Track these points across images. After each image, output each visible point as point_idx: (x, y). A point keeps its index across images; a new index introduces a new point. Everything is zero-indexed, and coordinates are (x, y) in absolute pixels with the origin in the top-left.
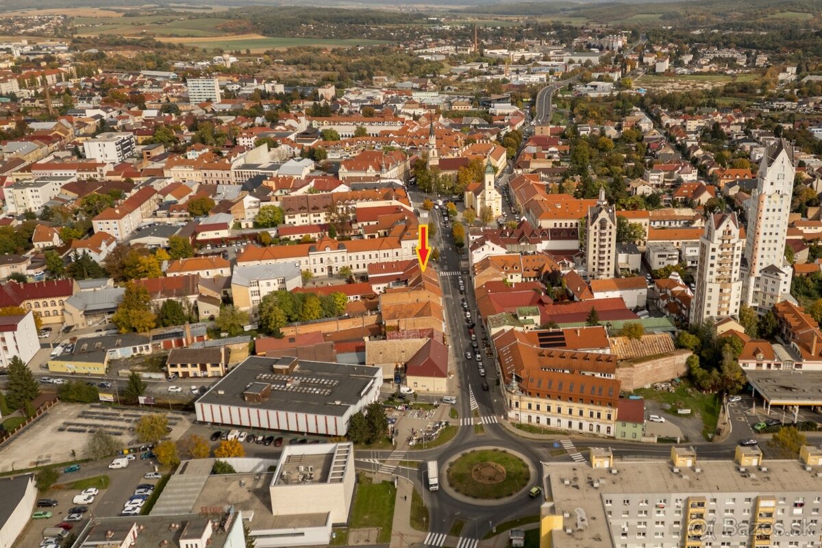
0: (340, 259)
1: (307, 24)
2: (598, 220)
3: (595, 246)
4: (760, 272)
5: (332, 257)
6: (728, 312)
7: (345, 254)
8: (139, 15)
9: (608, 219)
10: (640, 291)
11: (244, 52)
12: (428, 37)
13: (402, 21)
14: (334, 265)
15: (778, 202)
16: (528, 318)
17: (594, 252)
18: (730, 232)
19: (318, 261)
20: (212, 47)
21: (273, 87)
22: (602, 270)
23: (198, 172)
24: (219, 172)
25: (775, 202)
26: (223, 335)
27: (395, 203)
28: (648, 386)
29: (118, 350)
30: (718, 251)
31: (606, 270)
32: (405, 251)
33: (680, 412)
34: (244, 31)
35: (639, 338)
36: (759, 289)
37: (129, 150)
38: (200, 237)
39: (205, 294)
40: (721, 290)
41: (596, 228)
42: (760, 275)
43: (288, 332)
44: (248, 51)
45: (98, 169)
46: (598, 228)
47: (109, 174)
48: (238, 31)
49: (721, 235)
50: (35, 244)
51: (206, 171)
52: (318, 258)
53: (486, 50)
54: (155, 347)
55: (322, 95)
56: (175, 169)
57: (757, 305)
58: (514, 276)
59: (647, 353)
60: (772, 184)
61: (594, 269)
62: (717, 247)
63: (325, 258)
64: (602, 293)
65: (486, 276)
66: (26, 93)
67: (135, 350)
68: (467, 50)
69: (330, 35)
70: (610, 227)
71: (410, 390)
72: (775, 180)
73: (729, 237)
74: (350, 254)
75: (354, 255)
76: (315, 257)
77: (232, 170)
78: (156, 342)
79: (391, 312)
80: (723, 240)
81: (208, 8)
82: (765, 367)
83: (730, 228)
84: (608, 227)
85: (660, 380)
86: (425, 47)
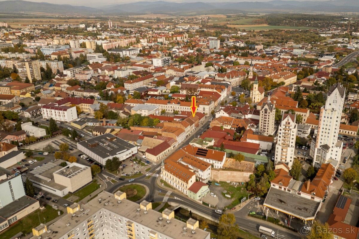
0: (177, 108)
1: (286, 20)
2: (264, 109)
3: (262, 120)
4: (320, 146)
5: (175, 106)
6: (286, 160)
7: (179, 106)
8: (232, 17)
9: (268, 109)
10: (268, 143)
11: (252, 31)
12: (334, 26)
13: (328, 19)
14: (175, 110)
15: (330, 114)
16: (207, 142)
17: (262, 122)
18: (289, 123)
19: (170, 107)
20: (242, 29)
21: (240, 44)
22: (265, 131)
23: (175, 72)
24: (181, 73)
25: (329, 113)
26: (120, 125)
27: (215, 91)
28: (228, 182)
29: (89, 123)
30: (283, 131)
31: (266, 131)
32: (201, 109)
33: (226, 195)
34: (262, 23)
35: (240, 161)
36: (319, 155)
37: (167, 62)
38: (149, 93)
39: (126, 111)
40: (282, 149)
41: (263, 112)
42: (320, 148)
43: (132, 128)
44: (254, 31)
45: (149, 68)
46: (264, 112)
47: (152, 70)
48: (259, 23)
49: (285, 123)
50: (107, 88)
51: (177, 72)
52: (170, 106)
53: (353, 33)
54: (100, 124)
55: (256, 48)
56: (169, 70)
57: (318, 162)
58: (228, 126)
59: (239, 168)
60: (330, 104)
61: (261, 130)
62: (282, 129)
63: (172, 106)
64: (251, 140)
65: (214, 124)
66: (167, 42)
67: (94, 124)
68: (343, 32)
69: (293, 25)
70: (269, 113)
71: (145, 157)
72: (332, 103)
73: (289, 125)
74: (181, 107)
75: (182, 107)
76: (169, 105)
77: (184, 73)
78: (100, 123)
79: (166, 129)
80: (286, 126)
81: (258, 14)
82: (283, 189)
83: (289, 121)
84: (268, 113)
85: (235, 181)
86: (329, 31)
